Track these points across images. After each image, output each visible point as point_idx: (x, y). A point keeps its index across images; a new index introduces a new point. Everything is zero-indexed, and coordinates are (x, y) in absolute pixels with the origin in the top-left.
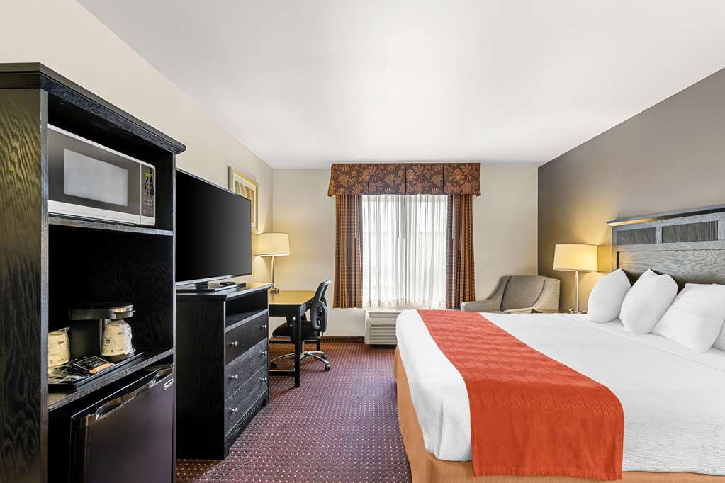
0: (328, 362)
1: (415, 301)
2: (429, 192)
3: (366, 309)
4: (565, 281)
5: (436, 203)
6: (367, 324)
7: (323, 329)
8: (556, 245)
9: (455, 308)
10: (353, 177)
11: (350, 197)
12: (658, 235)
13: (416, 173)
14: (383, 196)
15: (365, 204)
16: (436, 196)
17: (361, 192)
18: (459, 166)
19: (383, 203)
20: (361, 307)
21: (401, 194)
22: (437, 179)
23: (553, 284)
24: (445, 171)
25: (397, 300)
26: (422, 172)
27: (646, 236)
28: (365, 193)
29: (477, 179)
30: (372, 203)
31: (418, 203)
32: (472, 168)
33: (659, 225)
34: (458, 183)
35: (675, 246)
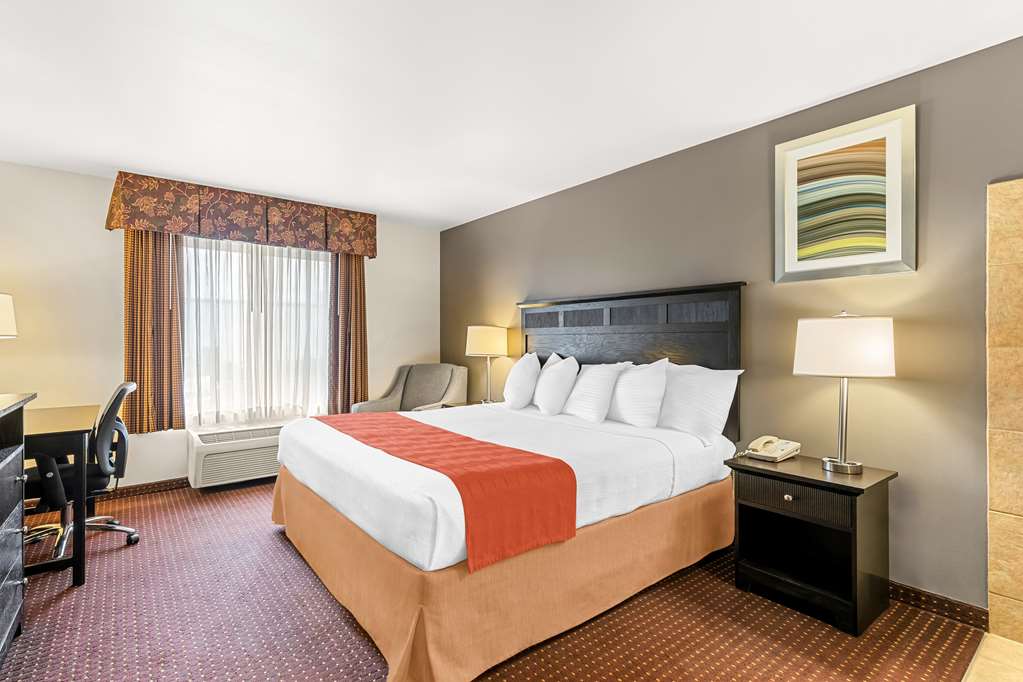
0: (131, 530)
1: (280, 408)
2: (305, 245)
3: (192, 431)
4: (474, 369)
5: (313, 262)
6: (198, 454)
7: (119, 473)
8: (469, 328)
9: (343, 412)
10: (168, 203)
11: (159, 237)
12: (561, 319)
13: (283, 214)
14: (224, 243)
15: (188, 252)
16: (313, 252)
17: (184, 231)
18: (347, 214)
19: (223, 253)
20: (184, 428)
21: (259, 242)
22: (318, 228)
23: (461, 373)
24: (328, 218)
25: (250, 410)
26: (294, 214)
27: (549, 320)
28: (192, 234)
29: (373, 235)
30: (202, 252)
31: (285, 260)
32: (366, 220)
33: (561, 309)
34: (347, 238)
35: (574, 330)
